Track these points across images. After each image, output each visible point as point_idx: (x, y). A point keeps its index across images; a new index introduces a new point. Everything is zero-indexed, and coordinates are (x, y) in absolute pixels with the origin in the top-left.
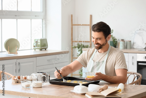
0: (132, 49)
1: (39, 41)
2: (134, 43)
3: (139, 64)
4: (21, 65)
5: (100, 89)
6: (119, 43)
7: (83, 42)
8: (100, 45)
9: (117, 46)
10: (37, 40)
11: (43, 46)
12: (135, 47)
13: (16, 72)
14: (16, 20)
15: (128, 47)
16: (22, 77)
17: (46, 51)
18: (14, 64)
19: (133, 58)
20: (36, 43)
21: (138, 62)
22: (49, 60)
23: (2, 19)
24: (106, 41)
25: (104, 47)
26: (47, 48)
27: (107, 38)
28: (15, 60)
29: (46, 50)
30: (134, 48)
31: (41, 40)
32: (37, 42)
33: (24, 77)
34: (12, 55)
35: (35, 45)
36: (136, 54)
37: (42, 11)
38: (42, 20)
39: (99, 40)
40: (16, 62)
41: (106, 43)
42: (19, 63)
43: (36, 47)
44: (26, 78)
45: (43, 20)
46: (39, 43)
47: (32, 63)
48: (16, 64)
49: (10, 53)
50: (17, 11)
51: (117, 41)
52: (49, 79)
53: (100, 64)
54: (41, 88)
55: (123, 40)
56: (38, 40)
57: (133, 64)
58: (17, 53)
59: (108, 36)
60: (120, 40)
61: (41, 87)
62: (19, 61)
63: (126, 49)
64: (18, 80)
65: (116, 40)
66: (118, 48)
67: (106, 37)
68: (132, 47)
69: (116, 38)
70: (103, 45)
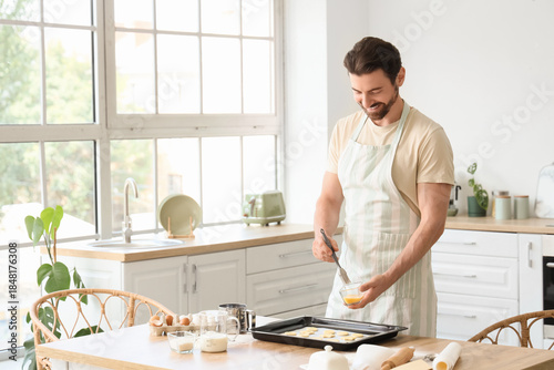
0: (531, 221)
1: (260, 201)
2: (536, 203)
3: (549, 264)
4: (200, 270)
5: (385, 363)
6: (493, 202)
8: (381, 107)
9: (488, 212)
10: (252, 198)
11: (273, 213)
12: (540, 213)
13: (185, 291)
14: (197, 139)
15: (520, 213)
16: (178, 317)
17: (279, 228)
18: (181, 269)
19: (531, 246)
20: (250, 206)
21: (546, 260)
22: (282, 257)
23: (159, 140)
26: (283, 219)
28: (183, 259)
29: (279, 223)
30: (537, 218)
31: (265, 197)
32: (253, 203)
33: (182, 318)
34: (179, 243)
35: (248, 211)
36: (540, 236)
37: (273, 112)
38: (273, 137)
40: (185, 265)
42: (195, 267)
43: (250, 218)
44: (187, 322)
45: (276, 137)
46: (260, 207)
47: (233, 266)
48: (185, 270)
49: (174, 237)
50: (201, 116)
51: (486, 199)
52: (254, 325)
54: (222, 355)
55: (504, 194)
56: (257, 196)
57: (531, 264)
58: (193, 237)
59: (398, 74)
60: (497, 193)
61: (225, 351)
62: (193, 260)
63: (513, 221)
64: (165, 328)
65: (484, 195)
66: (491, 215)
68: (530, 215)
69: (484, 188)
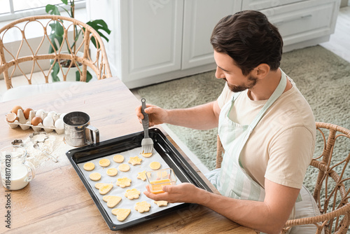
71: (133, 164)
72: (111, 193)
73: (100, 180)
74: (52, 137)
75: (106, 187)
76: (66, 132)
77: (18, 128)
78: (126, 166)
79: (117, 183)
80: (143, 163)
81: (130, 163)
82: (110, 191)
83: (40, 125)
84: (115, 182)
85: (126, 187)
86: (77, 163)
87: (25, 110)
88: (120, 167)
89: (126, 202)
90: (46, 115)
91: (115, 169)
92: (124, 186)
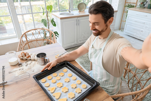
4: (80, 21)
7: (132, 3)
8: (98, 31)
13: (76, 25)
24: (107, 26)
25: (103, 33)
27: (108, 22)
39: (97, 25)
41: (106, 29)
49: (80, 12)
53: (97, 52)
59: (109, 20)
67: (106, 21)
70: (102, 31)
71: (61, 76)
72: (56, 91)
73: (49, 86)
74: (33, 62)
75: (53, 89)
76: (38, 60)
77: (22, 59)
78: (59, 78)
79: (57, 86)
80: (65, 75)
81: (60, 76)
82: (55, 90)
83: (29, 58)
84: (56, 86)
85: (61, 87)
86: (38, 80)
87: (25, 53)
88: (56, 78)
89: (63, 94)
90: (31, 54)
91: (54, 79)
92: (60, 87)
